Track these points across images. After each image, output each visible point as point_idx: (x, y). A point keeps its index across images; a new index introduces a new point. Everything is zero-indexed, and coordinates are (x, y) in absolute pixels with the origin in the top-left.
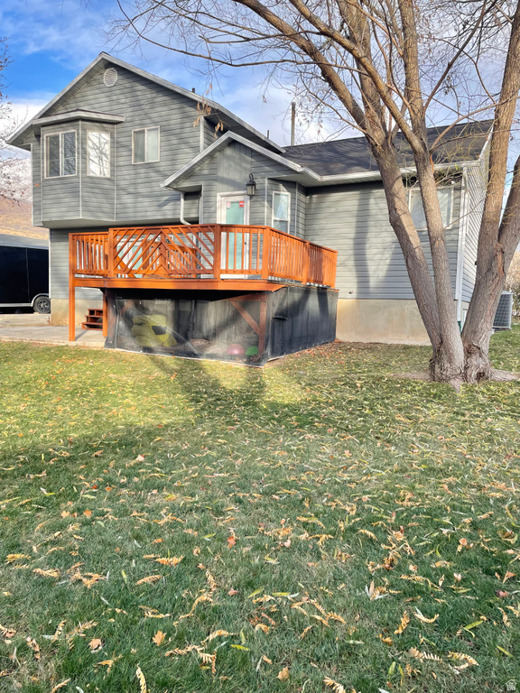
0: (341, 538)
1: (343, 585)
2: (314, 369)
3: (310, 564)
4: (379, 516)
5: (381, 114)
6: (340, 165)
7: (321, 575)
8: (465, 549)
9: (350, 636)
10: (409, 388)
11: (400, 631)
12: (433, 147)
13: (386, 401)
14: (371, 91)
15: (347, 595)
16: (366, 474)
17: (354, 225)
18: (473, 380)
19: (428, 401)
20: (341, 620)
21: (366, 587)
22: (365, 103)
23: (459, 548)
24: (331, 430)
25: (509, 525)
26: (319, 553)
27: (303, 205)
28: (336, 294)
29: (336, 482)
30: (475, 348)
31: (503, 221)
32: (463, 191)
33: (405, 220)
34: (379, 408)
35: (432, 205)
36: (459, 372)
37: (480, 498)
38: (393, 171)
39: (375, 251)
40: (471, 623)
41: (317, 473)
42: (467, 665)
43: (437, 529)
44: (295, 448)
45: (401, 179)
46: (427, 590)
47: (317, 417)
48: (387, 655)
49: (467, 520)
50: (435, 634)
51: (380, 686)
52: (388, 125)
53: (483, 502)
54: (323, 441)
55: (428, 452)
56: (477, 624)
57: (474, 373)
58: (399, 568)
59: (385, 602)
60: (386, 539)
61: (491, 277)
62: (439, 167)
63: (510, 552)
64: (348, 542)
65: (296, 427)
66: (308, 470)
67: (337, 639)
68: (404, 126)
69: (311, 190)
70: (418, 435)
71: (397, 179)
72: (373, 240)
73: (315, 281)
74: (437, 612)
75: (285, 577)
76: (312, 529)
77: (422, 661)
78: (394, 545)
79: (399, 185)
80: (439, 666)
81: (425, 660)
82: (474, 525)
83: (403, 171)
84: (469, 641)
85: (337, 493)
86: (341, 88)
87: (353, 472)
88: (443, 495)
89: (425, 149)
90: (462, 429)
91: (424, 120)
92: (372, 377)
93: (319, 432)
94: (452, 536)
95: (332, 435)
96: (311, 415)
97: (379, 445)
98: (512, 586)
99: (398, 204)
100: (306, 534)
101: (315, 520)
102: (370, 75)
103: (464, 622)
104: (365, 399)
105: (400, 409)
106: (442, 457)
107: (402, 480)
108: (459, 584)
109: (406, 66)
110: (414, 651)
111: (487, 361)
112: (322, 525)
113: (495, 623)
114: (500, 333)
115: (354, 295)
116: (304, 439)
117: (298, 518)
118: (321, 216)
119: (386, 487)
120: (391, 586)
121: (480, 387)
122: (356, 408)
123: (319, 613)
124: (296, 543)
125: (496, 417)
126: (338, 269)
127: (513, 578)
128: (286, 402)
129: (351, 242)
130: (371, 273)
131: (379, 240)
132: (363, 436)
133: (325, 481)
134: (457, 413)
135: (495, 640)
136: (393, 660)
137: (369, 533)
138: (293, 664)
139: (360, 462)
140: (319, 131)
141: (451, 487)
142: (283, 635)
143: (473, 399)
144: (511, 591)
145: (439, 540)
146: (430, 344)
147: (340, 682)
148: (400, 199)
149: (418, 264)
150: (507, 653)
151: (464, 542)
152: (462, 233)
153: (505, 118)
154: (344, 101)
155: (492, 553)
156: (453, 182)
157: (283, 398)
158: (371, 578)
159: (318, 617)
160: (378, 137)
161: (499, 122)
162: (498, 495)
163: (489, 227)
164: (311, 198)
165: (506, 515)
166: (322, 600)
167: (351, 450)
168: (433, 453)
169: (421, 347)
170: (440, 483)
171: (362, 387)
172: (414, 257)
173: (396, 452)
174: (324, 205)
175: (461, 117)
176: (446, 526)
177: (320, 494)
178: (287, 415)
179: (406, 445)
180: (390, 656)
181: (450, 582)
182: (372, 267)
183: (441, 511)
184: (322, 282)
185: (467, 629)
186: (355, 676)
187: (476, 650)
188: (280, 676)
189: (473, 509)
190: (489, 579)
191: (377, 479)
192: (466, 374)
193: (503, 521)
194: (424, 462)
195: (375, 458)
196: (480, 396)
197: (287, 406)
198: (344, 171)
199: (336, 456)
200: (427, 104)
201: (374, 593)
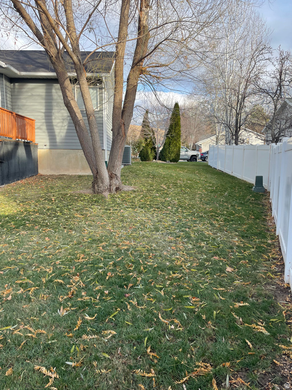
0: (44, 287)
1: (45, 313)
2: (25, 192)
3: (25, 306)
4: (66, 270)
5: (54, 38)
6: (32, 66)
7: (31, 311)
8: (110, 277)
9: (49, 340)
10: (82, 199)
11: (77, 328)
12: (85, 62)
13: (70, 207)
14: (46, 23)
15: (47, 318)
16: (58, 249)
17: (44, 104)
18: (114, 192)
19: (92, 205)
20: (44, 332)
21: (59, 310)
22: (43, 29)
23: (107, 278)
24: (37, 227)
25: (131, 261)
26: (30, 299)
27: (9, 89)
28: (36, 146)
29: (40, 257)
30: (114, 175)
31: (123, 108)
32: (103, 90)
33: (73, 104)
34: (65, 211)
35: (87, 96)
36: (107, 188)
37: (117, 251)
38: (64, 74)
39: (58, 121)
40: (112, 314)
41: (28, 253)
42: (111, 335)
43: (96, 271)
44: (14, 241)
45: (68, 79)
46: (91, 303)
47: (28, 220)
48: (70, 343)
49: (111, 263)
50: (95, 324)
51: (66, 361)
52: (58, 45)
53: (119, 252)
54: (32, 234)
55: (92, 232)
56: (116, 313)
57: (114, 188)
58: (77, 295)
59: (69, 315)
60: (69, 282)
61: (119, 137)
62: (89, 75)
63: (131, 274)
64: (48, 288)
65: (14, 228)
66: (22, 252)
67: (41, 343)
68: (67, 47)
69: (13, 80)
70: (87, 223)
71: (67, 78)
72: (57, 114)
73: (22, 138)
74: (96, 313)
75: (8, 318)
76: (25, 286)
77: (88, 340)
78: (74, 284)
79: (67, 82)
80: (97, 340)
81: (90, 339)
82: (115, 265)
83: (69, 74)
84: (112, 323)
85: (41, 262)
86: (28, 18)
87: (50, 249)
88: (99, 253)
89: (80, 63)
90: (109, 217)
91: (78, 46)
92: (61, 194)
93: (29, 229)
94: (104, 273)
95: (37, 230)
96: (24, 220)
97: (65, 231)
98: (132, 290)
99: (68, 94)
100: (22, 290)
101: (28, 281)
102: (44, 12)
103: (109, 314)
104: (57, 207)
105: (77, 211)
106: (99, 233)
107: (78, 249)
108: (107, 296)
109: (65, 11)
110: (85, 337)
111: (120, 181)
112: (32, 282)
113: (124, 311)
114: (126, 167)
115: (48, 147)
116: (19, 235)
117: (16, 282)
118: (22, 97)
119: (70, 254)
120: (73, 306)
121: (117, 195)
122: (52, 213)
123: (30, 332)
124: (15, 297)
125: (125, 209)
126: (36, 131)
127: (132, 286)
128: (7, 214)
129: (43, 114)
130: (57, 134)
131: (60, 114)
132: (56, 228)
133: (34, 257)
134: (107, 209)
135: (124, 319)
136: (73, 344)
137: (60, 281)
138: (15, 365)
139: (55, 243)
140: (15, 43)
141: (103, 247)
142: (8, 350)
143: (114, 201)
144: (131, 293)
145: (97, 276)
146: (92, 174)
147: (44, 366)
148: (69, 91)
149: (82, 129)
150: (129, 324)
151: (109, 274)
152: (105, 113)
153: (121, 52)
154: (29, 26)
155: (123, 276)
156: (98, 84)
157: (5, 211)
158: (61, 304)
159: (30, 335)
160: (53, 52)
161: (118, 53)
162: (126, 247)
163: (117, 111)
164: (14, 85)
165: (129, 257)
166: (32, 325)
167: (49, 236)
168: (95, 232)
169: (88, 176)
170: (98, 247)
171: (55, 201)
172: (79, 125)
173: (75, 234)
174: (24, 90)
175: (98, 47)
176: (101, 268)
177: (31, 265)
178: (8, 222)
179: (81, 229)
180: (72, 343)
181: (103, 296)
182: (57, 130)
183: (99, 261)
184: (26, 139)
185: (111, 317)
186: (52, 360)
187: (115, 327)
188: (6, 374)
189: (114, 257)
190: (121, 289)
191: (64, 251)
192: (110, 189)
193: (128, 260)
194: (90, 237)
195: (63, 239)
196: (118, 199)
197: (7, 216)
198: (34, 70)
199: (41, 241)
200: (79, 36)
201: (62, 312)
